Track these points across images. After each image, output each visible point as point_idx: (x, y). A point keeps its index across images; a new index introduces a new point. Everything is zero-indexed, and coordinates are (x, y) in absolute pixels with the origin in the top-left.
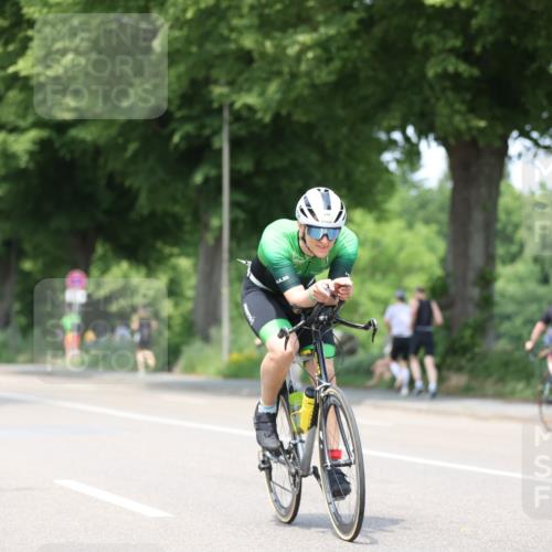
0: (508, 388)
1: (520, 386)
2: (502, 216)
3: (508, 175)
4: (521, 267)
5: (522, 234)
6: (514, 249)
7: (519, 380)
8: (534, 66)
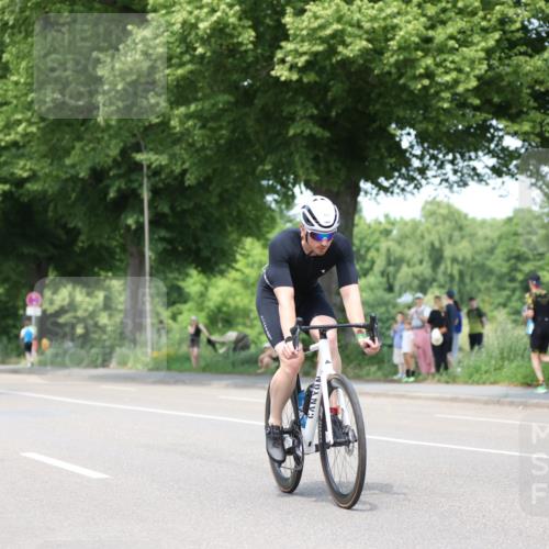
0: (364, 371)
1: (374, 368)
2: (356, 242)
3: (360, 211)
4: (372, 279)
5: (372, 254)
6: (367, 265)
7: (373, 364)
8: (375, 125)
